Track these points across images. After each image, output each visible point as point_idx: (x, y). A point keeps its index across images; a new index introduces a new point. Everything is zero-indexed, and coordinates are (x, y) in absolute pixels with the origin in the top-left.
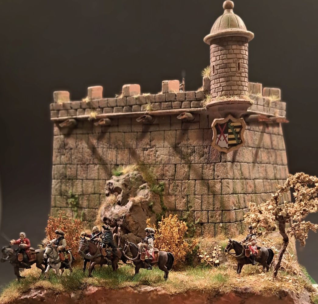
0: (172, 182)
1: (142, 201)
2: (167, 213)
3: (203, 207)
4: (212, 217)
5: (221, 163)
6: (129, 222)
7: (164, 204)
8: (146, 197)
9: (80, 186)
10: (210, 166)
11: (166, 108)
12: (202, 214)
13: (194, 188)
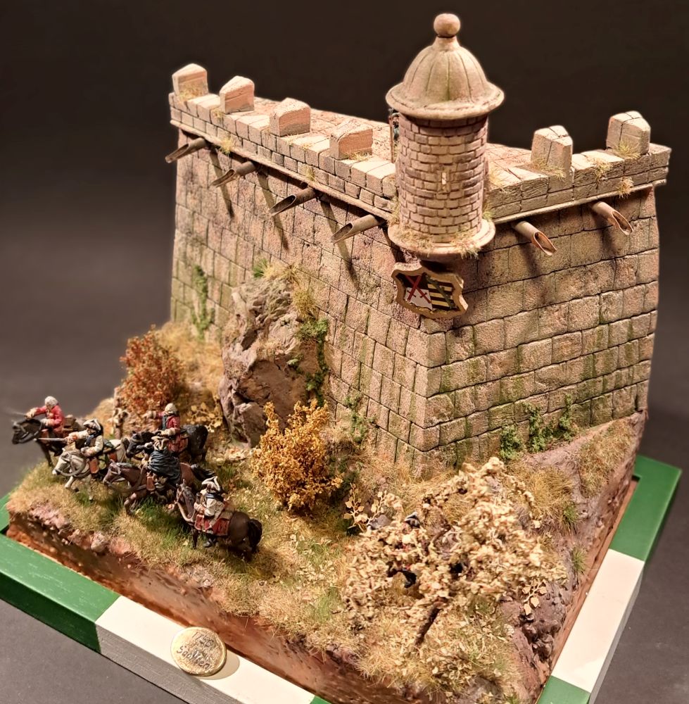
0: (339, 325)
1: (277, 353)
2: (327, 376)
3: (382, 398)
4: (394, 424)
5: (419, 331)
6: (247, 388)
7: (324, 358)
8: (287, 345)
9: (211, 261)
10: (401, 329)
11: (336, 188)
12: (379, 409)
13: (372, 355)
